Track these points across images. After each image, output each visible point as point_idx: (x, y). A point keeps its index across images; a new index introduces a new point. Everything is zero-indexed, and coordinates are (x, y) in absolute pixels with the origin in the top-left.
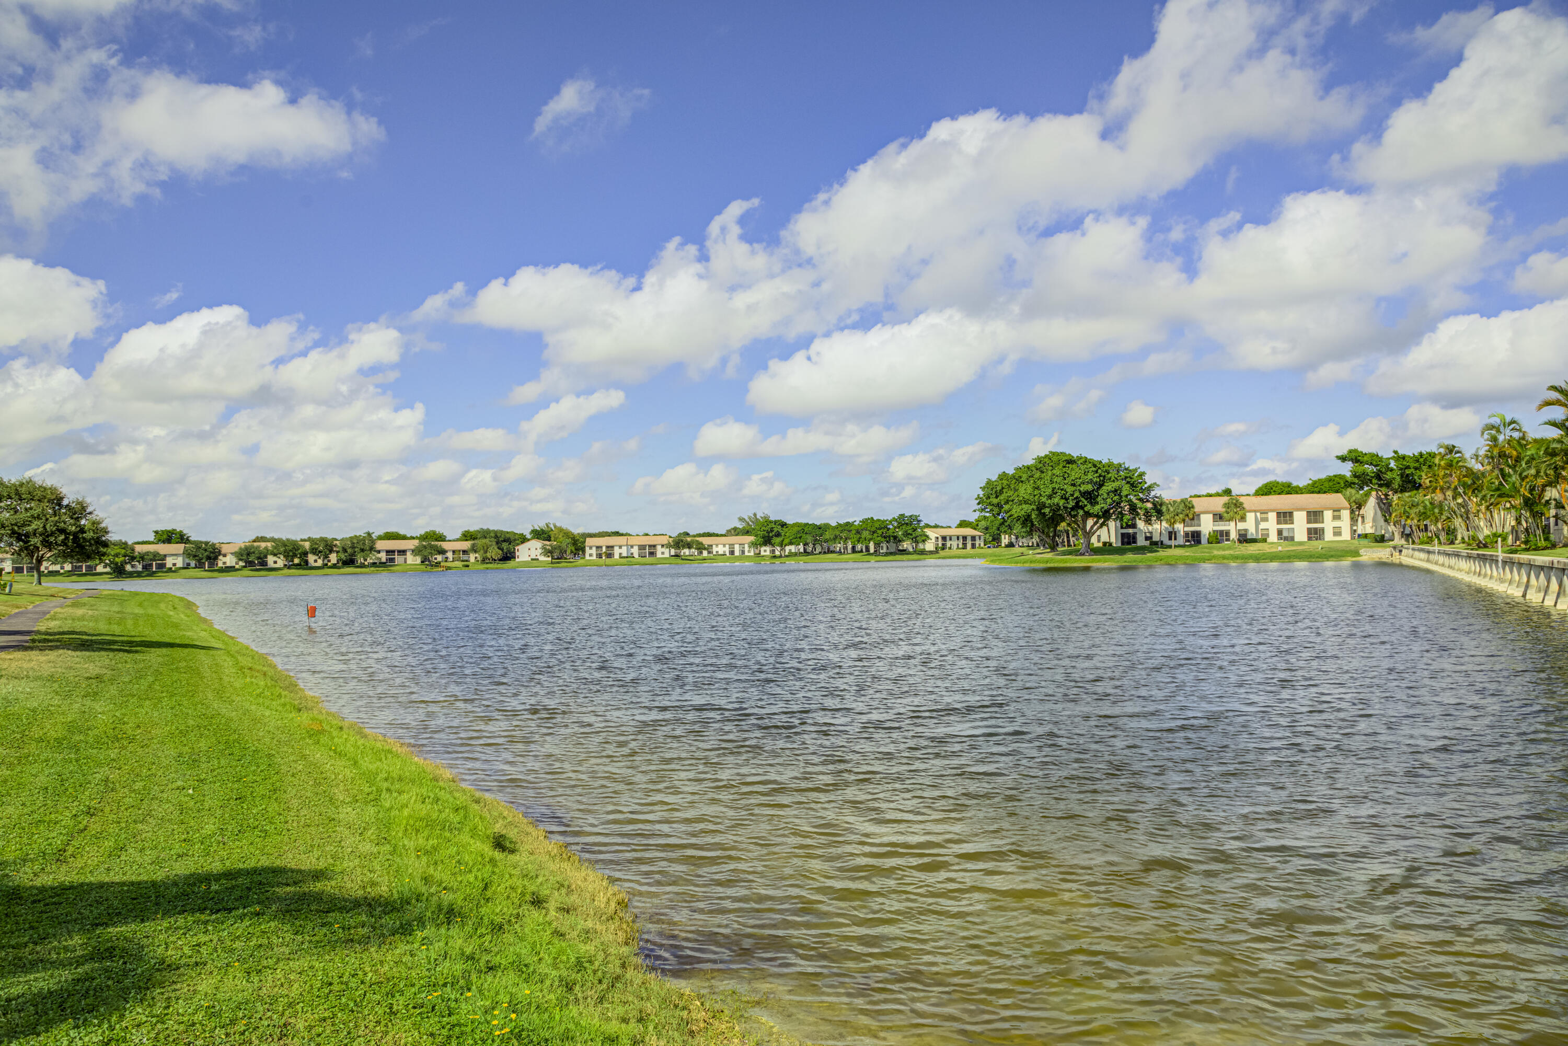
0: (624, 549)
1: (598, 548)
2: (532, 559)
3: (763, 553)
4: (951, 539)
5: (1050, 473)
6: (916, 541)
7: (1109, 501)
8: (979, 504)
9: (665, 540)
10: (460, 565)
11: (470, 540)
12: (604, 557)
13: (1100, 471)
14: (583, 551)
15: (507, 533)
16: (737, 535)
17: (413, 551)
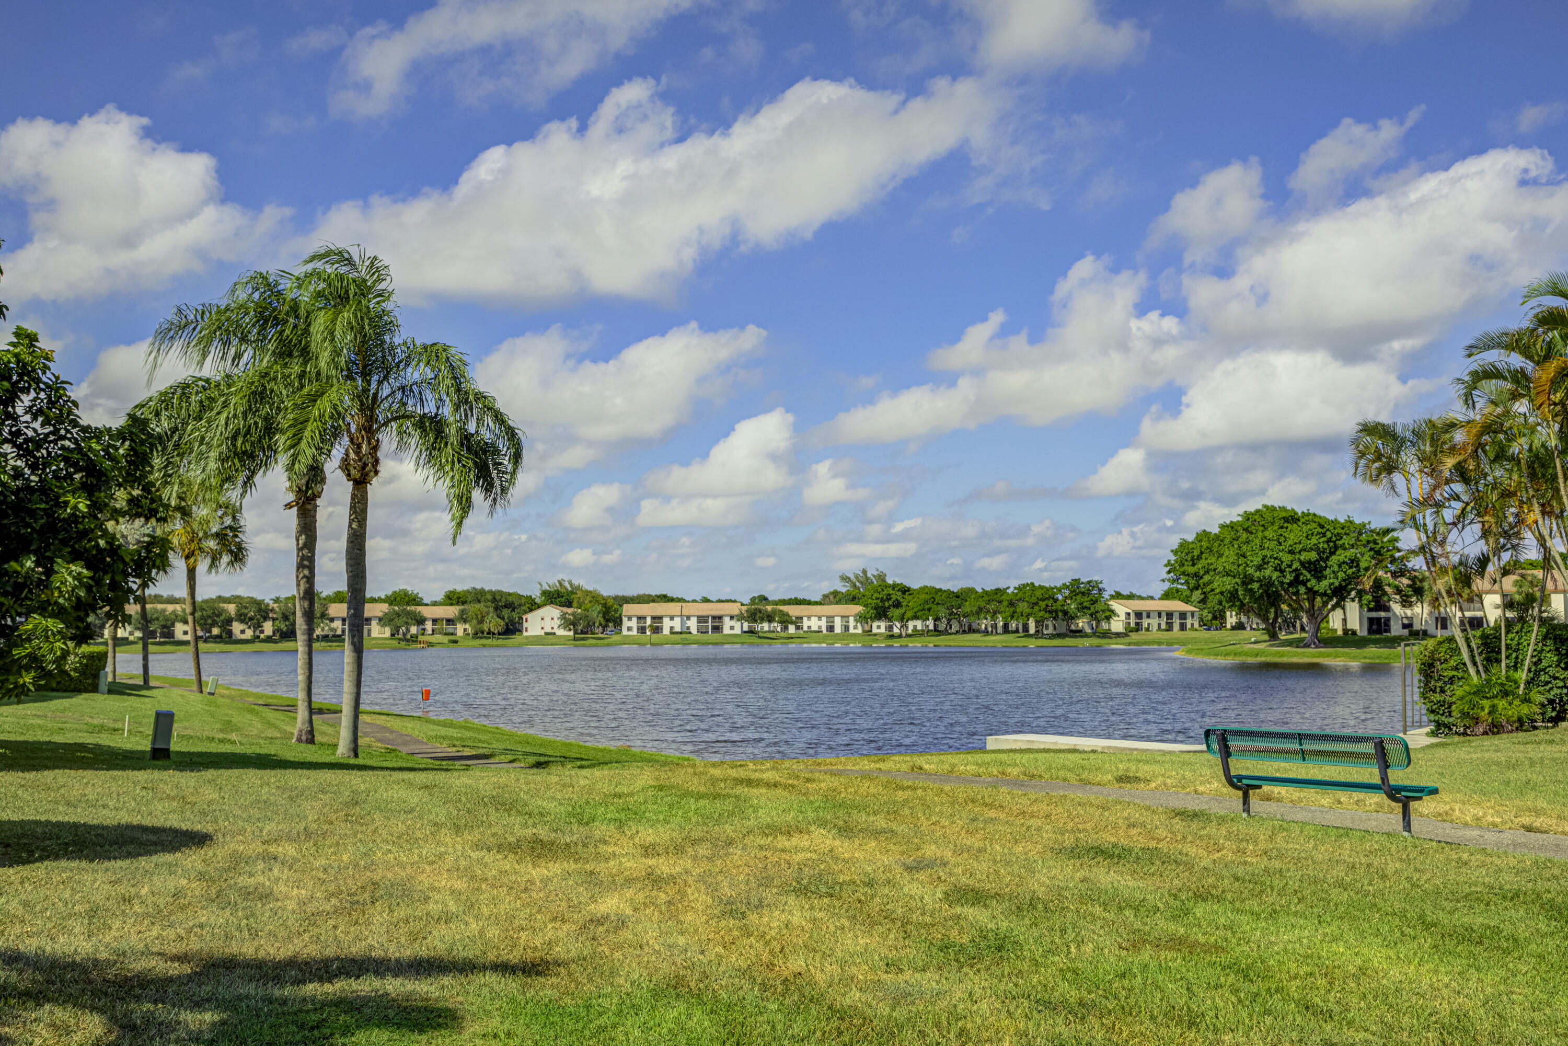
0: (677, 621)
1: (641, 618)
2: (546, 634)
3: (875, 630)
4: (1148, 616)
5: (1260, 534)
6: (1094, 616)
7: (1341, 575)
8: (1169, 572)
9: (735, 609)
10: (445, 639)
11: (458, 604)
12: (648, 633)
13: (1329, 534)
14: (618, 622)
15: (510, 594)
16: (838, 602)
17: (380, 619)
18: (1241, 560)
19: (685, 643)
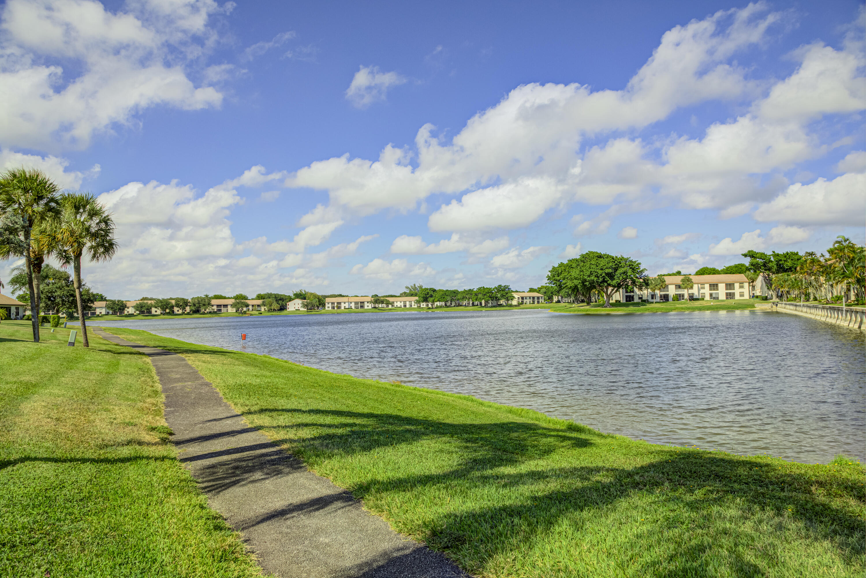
0: (347, 304)
1: (333, 303)
2: (296, 310)
3: (422, 306)
4: (526, 299)
5: (588, 263)
6: (507, 299)
7: (621, 278)
8: (547, 279)
9: (369, 299)
10: (257, 313)
11: (261, 299)
12: (336, 309)
13: (616, 262)
14: (324, 305)
15: (282, 295)
16: (406, 296)
17: (231, 305)
18: (582, 273)
19: (350, 313)
